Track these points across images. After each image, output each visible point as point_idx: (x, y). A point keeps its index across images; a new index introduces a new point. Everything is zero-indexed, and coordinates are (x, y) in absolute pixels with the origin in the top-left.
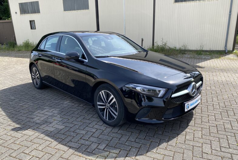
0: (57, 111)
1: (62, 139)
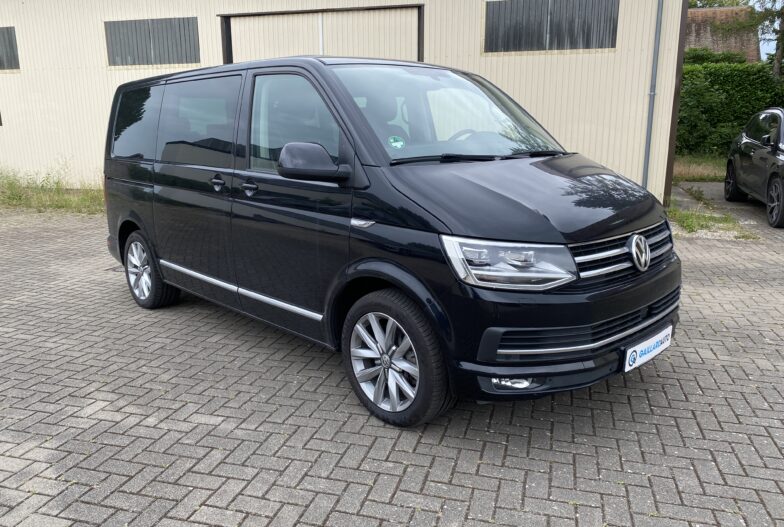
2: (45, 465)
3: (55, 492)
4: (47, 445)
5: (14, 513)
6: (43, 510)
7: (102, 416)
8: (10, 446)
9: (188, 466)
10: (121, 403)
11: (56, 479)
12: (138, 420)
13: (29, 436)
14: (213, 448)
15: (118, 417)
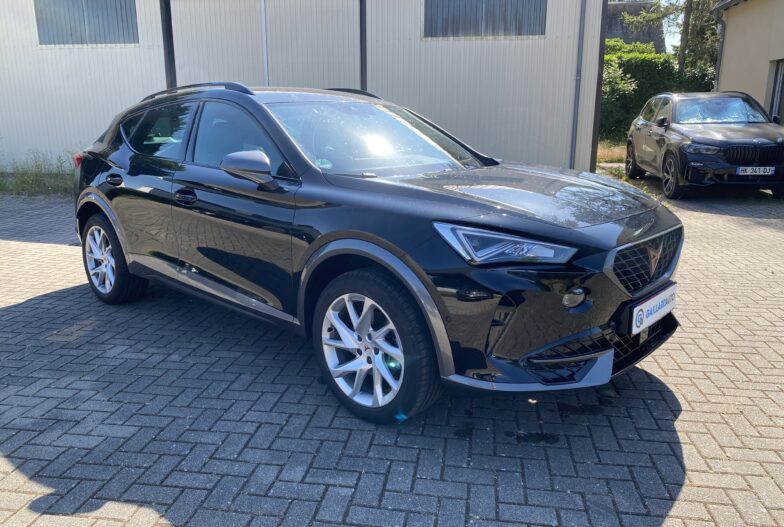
0: (89, 383)
1: (140, 468)
2: (93, 393)
3: (113, 410)
4: (86, 378)
5: (81, 425)
6: (108, 421)
7: (126, 356)
8: (52, 381)
9: (224, 386)
10: (140, 346)
11: (109, 400)
12: (162, 358)
13: (65, 373)
14: (241, 374)
15: (143, 356)
